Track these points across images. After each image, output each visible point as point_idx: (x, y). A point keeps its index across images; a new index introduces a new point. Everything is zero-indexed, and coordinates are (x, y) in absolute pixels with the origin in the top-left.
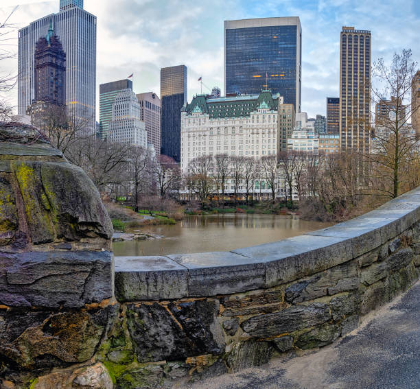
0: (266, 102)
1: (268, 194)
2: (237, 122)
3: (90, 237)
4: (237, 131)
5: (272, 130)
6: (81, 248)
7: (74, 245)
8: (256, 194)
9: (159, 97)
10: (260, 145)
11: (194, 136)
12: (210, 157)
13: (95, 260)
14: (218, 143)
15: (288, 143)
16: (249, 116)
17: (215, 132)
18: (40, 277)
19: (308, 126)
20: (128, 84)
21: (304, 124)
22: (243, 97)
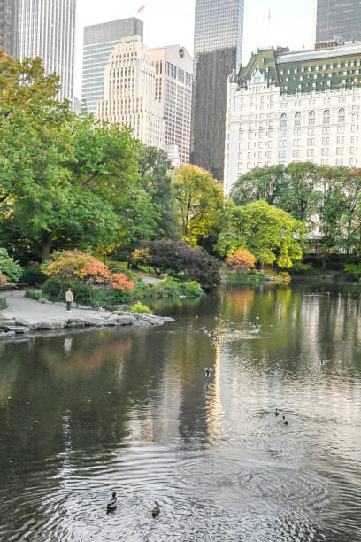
2: (333, 99)
4: (334, 117)
11: (250, 130)
14: (296, 143)
17: (291, 121)
20: (135, 27)
22: (349, 48)
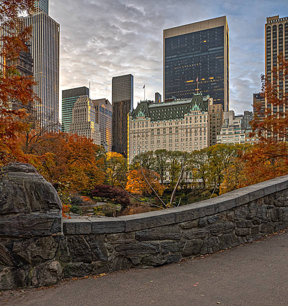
0: (198, 105)
1: (200, 183)
2: (173, 123)
3: (54, 209)
4: (174, 131)
5: (203, 129)
7: (48, 212)
8: (190, 183)
9: (111, 102)
10: (193, 142)
11: (138, 136)
13: (55, 217)
14: (158, 142)
15: (218, 139)
16: (184, 117)
17: (155, 132)
18: (35, 224)
19: (235, 123)
20: (85, 90)
21: (231, 122)
22: (179, 102)
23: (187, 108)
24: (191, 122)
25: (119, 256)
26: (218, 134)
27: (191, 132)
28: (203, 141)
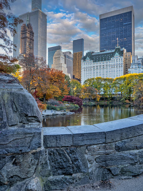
0: (118, 53)
1: (119, 94)
2: (105, 63)
3: (33, 122)
4: (105, 67)
5: (121, 66)
6: (29, 126)
7: (26, 126)
8: (114, 94)
9: (72, 53)
10: (115, 72)
11: (87, 70)
12: (93, 79)
13: (34, 132)
14: (97, 73)
15: (129, 70)
16: (110, 60)
17: (95, 68)
18: (11, 140)
19: (138, 62)
20: (59, 48)
21: (136, 61)
22: (108, 52)
23: (112, 55)
24: (114, 62)
25: (99, 167)
26: (129, 68)
27: (114, 67)
28: (121, 72)
